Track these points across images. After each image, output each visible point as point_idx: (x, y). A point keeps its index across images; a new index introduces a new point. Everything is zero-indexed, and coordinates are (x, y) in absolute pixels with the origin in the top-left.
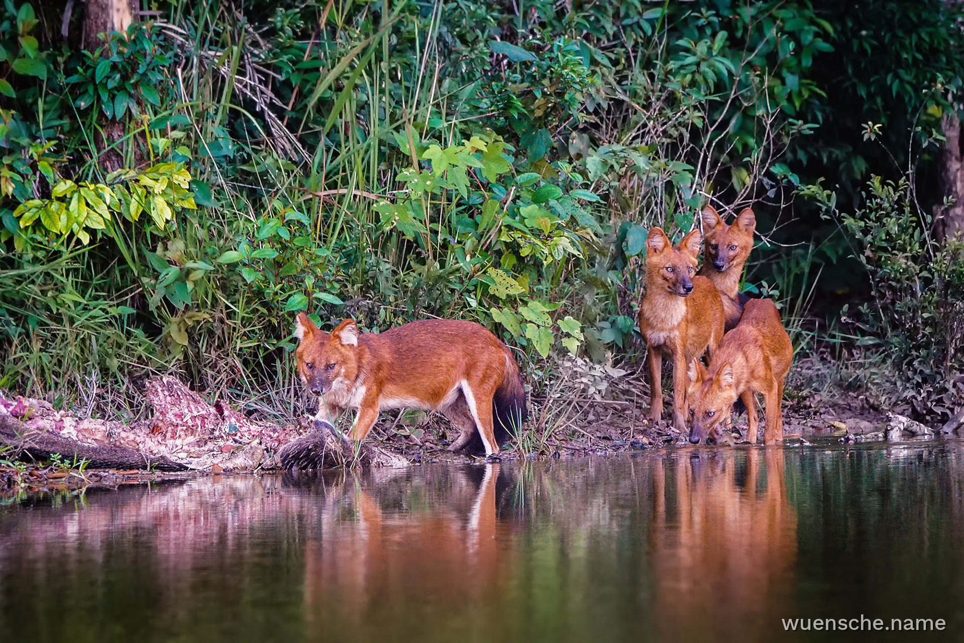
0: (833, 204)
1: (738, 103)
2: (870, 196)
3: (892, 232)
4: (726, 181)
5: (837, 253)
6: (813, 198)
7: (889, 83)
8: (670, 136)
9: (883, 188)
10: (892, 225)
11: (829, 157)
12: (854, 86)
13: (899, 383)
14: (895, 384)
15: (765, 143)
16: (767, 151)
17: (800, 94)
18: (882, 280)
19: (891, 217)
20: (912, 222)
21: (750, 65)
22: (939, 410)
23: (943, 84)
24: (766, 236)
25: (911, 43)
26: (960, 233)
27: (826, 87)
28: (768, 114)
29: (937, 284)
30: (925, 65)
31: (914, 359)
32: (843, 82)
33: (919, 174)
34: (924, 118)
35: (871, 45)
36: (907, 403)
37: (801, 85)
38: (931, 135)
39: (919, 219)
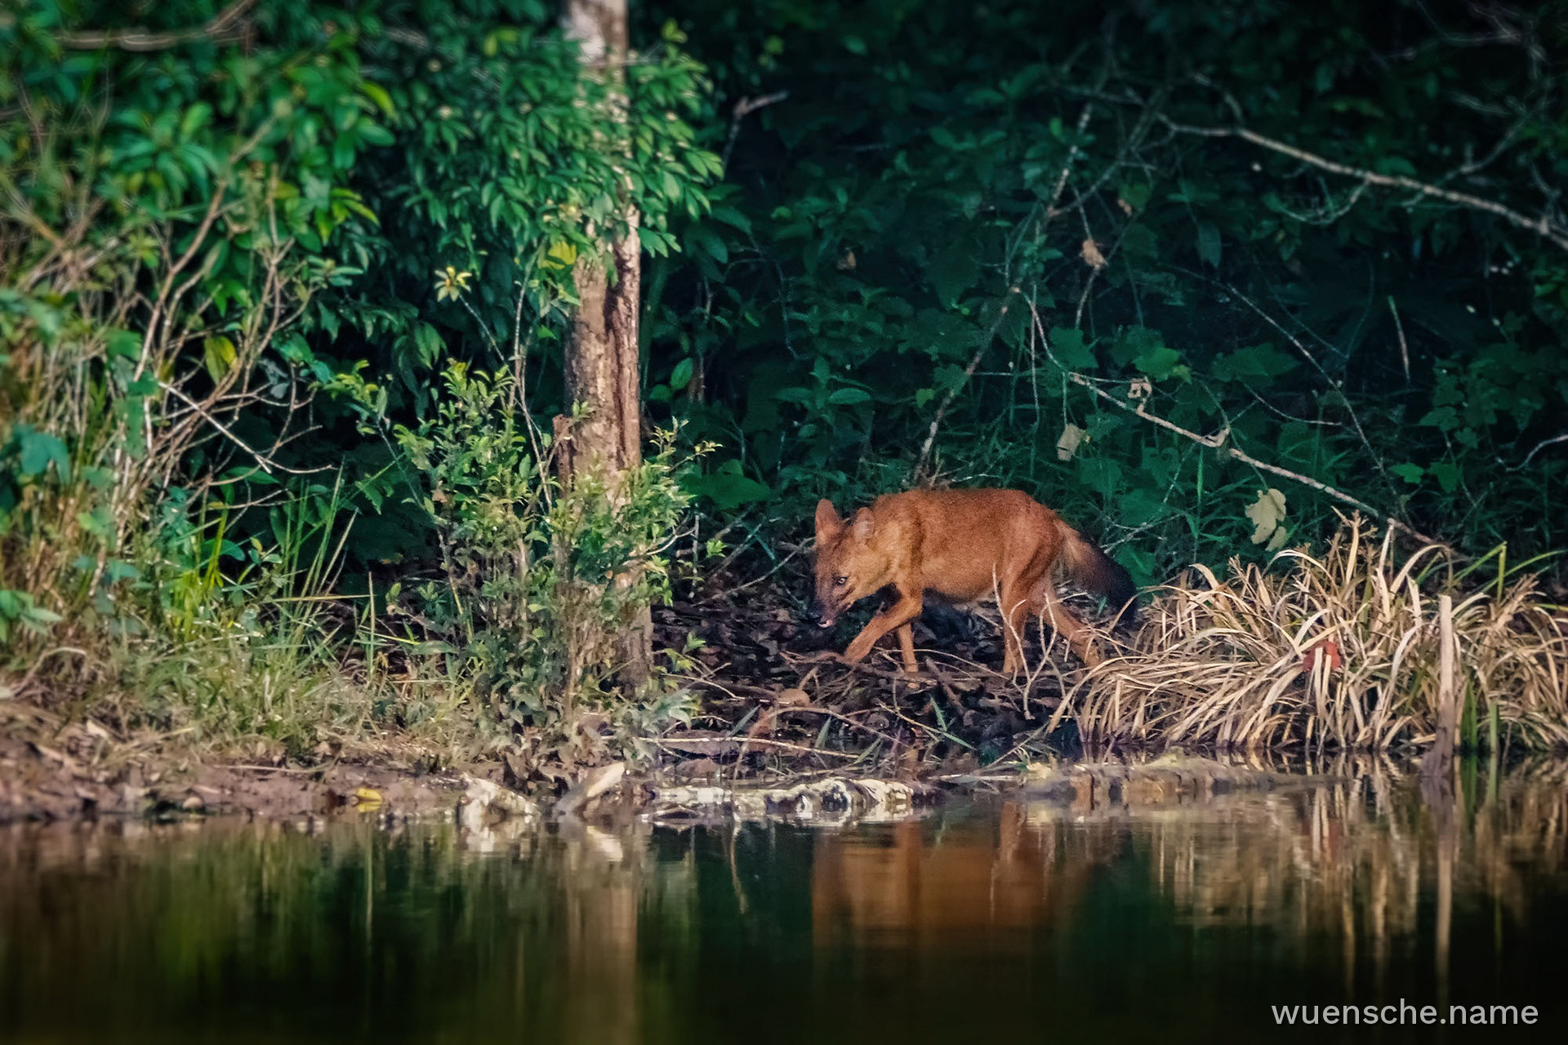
0: (381, 408)
1: (221, 227)
2: (446, 397)
3: (482, 461)
4: (194, 360)
5: (384, 493)
6: (346, 396)
7: (485, 200)
8: (101, 280)
9: (469, 383)
10: (483, 448)
11: (377, 327)
12: (424, 203)
13: (483, 724)
14: (477, 725)
15: (266, 298)
16: (269, 312)
17: (330, 215)
18: (461, 543)
19: (480, 435)
20: (516, 444)
21: (245, 162)
22: (550, 773)
23: (580, 207)
24: (265, 455)
25: (526, 135)
26: (599, 467)
27: (377, 203)
28: (272, 248)
29: (557, 554)
30: (549, 173)
31: (510, 684)
32: (405, 196)
33: (532, 360)
34: (543, 263)
35: (457, 134)
36: (497, 760)
37: (332, 199)
38: (554, 293)
39: (529, 440)
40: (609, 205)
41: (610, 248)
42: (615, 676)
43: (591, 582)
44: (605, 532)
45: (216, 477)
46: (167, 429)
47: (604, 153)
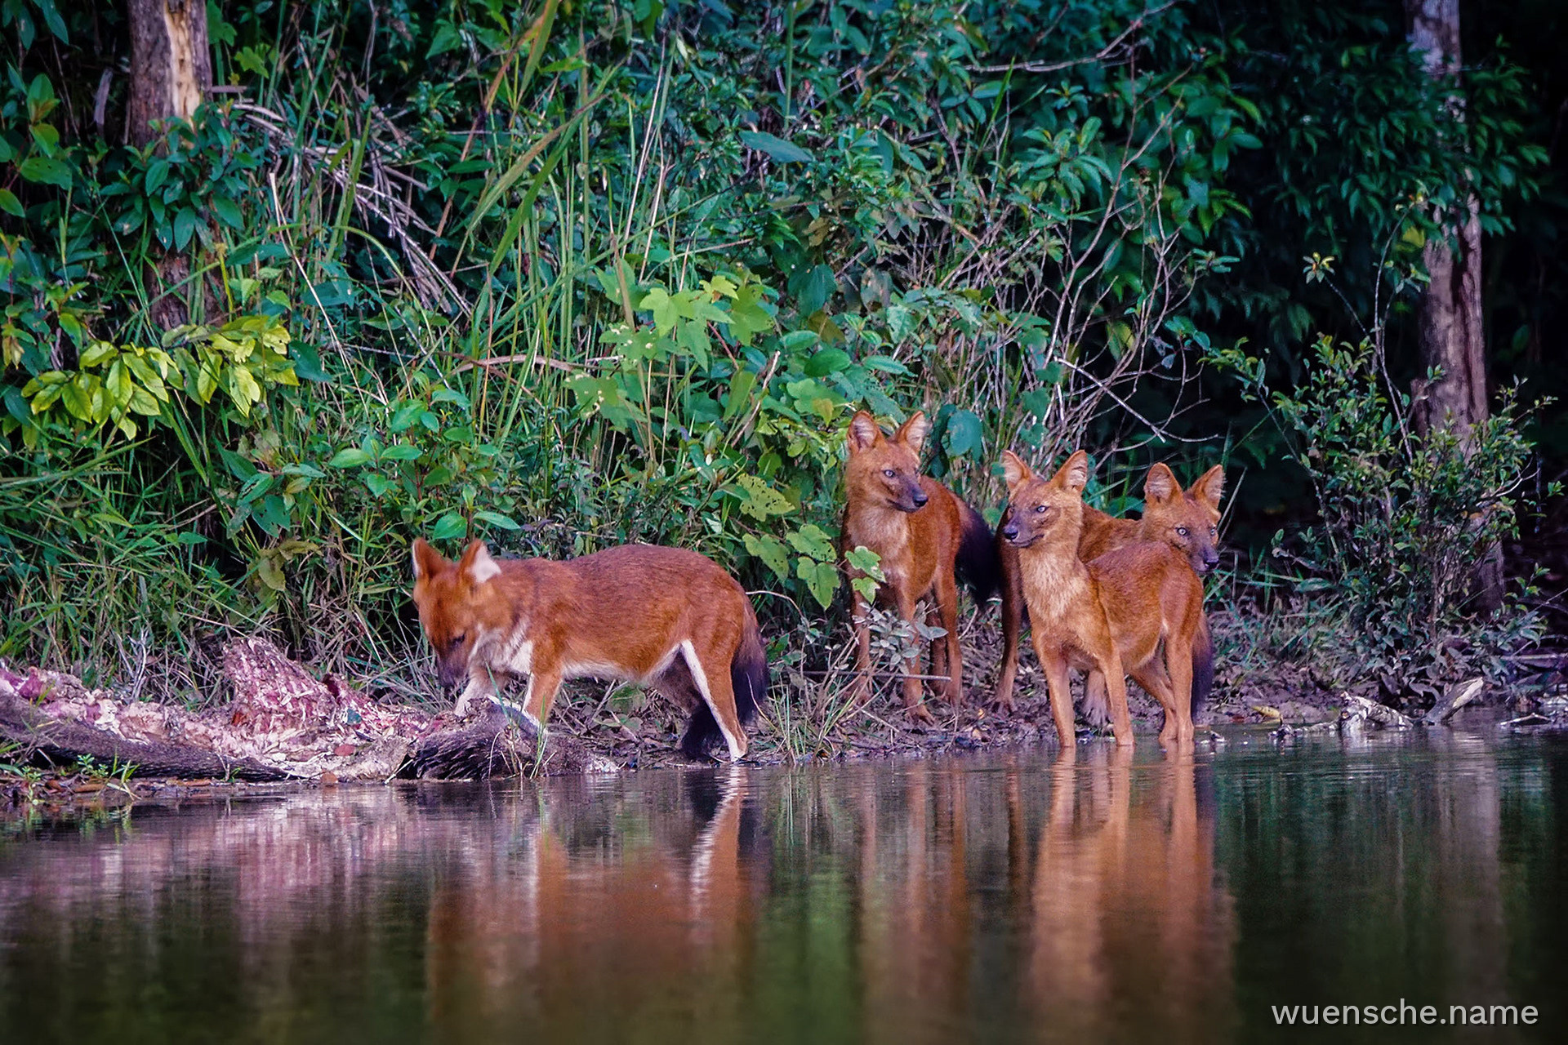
0: (1260, 378)
1: (1116, 225)
2: (1317, 366)
3: (1350, 421)
4: (1099, 343)
5: (1267, 451)
6: (1230, 369)
7: (1344, 194)
8: (1015, 276)
9: (1336, 353)
10: (1350, 409)
11: (1255, 307)
12: (1292, 199)
13: (1359, 649)
14: (1354, 650)
15: (1156, 286)
16: (1160, 297)
17: (1210, 211)
18: (1334, 492)
19: (1348, 398)
20: (1380, 405)
21: (1135, 168)
22: (1420, 690)
23: (1426, 197)
24: (1160, 427)
25: (1378, 135)
26: (1452, 422)
27: (1250, 202)
28: (1160, 242)
29: (1418, 498)
30: (1399, 168)
31: (1382, 613)
32: (1275, 193)
33: (1390, 332)
34: (1397, 247)
35: (1317, 138)
36: (1373, 679)
37: (1212, 198)
38: (1408, 273)
39: (1390, 400)
40: (1453, 195)
41: (1455, 231)
42: (1473, 602)
43: (1449, 522)
44: (1460, 478)
45: (1120, 445)
46: (1076, 403)
47: (1446, 150)
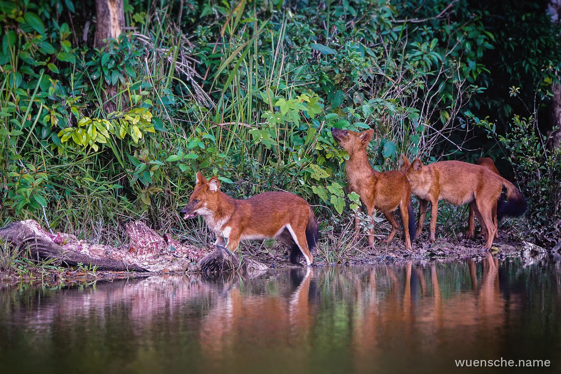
0: (494, 130)
1: (443, 76)
2: (514, 126)
3: (525, 145)
4: (437, 118)
5: (496, 156)
6: (483, 127)
7: (523, 65)
8: (407, 94)
9: (520, 121)
10: (525, 141)
11: (492, 105)
12: (505, 67)
13: (529, 226)
14: (527, 226)
15: (458, 98)
16: (459, 102)
17: (476, 72)
18: (520, 170)
19: (525, 137)
20: (536, 140)
21: (450, 56)
22: (550, 240)
23: (552, 66)
24: (460, 146)
25: (535, 45)
27: (490, 68)
28: (459, 83)
29: (549, 172)
30: (543, 56)
31: (537, 213)
32: (499, 65)
33: (540, 114)
34: (542, 84)
35: (514, 46)
36: (533, 236)
37: (477, 67)
38: (546, 93)
39: (540, 138)
45: (445, 154)
46: (429, 139)
